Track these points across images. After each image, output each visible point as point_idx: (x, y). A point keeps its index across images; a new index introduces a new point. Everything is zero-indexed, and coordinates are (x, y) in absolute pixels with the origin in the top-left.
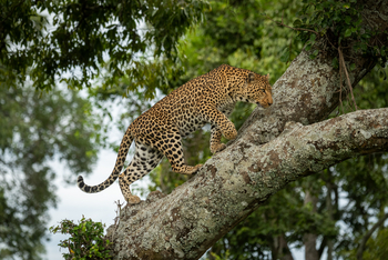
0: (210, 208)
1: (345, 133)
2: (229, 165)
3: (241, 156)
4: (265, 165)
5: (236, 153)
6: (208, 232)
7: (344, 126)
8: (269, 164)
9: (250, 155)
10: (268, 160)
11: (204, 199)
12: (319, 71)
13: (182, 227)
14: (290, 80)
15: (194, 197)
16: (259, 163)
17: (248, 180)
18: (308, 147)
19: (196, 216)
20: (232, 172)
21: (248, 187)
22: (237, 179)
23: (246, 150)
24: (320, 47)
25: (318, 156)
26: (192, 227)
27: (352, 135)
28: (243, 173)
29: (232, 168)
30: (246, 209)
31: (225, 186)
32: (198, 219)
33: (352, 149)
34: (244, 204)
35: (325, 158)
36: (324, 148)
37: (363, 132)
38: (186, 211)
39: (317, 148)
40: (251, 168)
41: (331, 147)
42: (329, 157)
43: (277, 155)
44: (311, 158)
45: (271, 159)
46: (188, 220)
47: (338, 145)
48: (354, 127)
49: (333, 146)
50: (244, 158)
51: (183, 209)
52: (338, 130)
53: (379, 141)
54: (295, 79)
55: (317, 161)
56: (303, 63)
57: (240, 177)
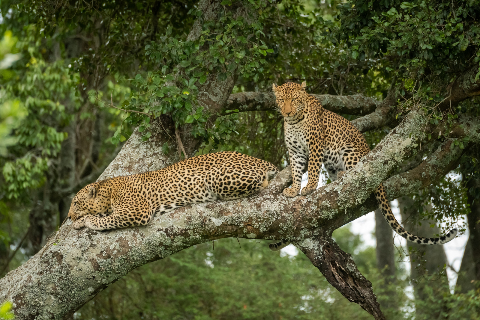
0: (56, 295)
1: (196, 221)
2: (77, 252)
3: (88, 243)
4: (115, 252)
5: (83, 240)
6: (53, 318)
7: (195, 214)
8: (119, 251)
9: (98, 242)
10: (118, 247)
11: (50, 286)
12: (155, 154)
13: (26, 314)
14: (125, 163)
15: (39, 284)
16: (108, 250)
17: (97, 267)
18: (158, 234)
19: (42, 303)
20: (80, 259)
21: (96, 274)
22: (86, 266)
23: (93, 237)
24: (154, 130)
25: (168, 242)
26: (38, 314)
27: (203, 223)
28: (92, 260)
29: (80, 255)
30: (92, 294)
31: (72, 273)
32: (43, 306)
33: (203, 236)
34: (91, 290)
35: (175, 244)
36: (175, 235)
37: (213, 220)
38: (32, 298)
39: (168, 235)
40: (100, 255)
41: (182, 234)
42: (179, 243)
43: (127, 242)
44: (161, 244)
45: (121, 246)
46: (34, 306)
47: (189, 232)
48: (205, 215)
49: (184, 233)
50: (92, 245)
51: (28, 296)
52: (189, 218)
53: (230, 228)
54: (131, 162)
55: (166, 247)
56: (138, 146)
57: (89, 264)
